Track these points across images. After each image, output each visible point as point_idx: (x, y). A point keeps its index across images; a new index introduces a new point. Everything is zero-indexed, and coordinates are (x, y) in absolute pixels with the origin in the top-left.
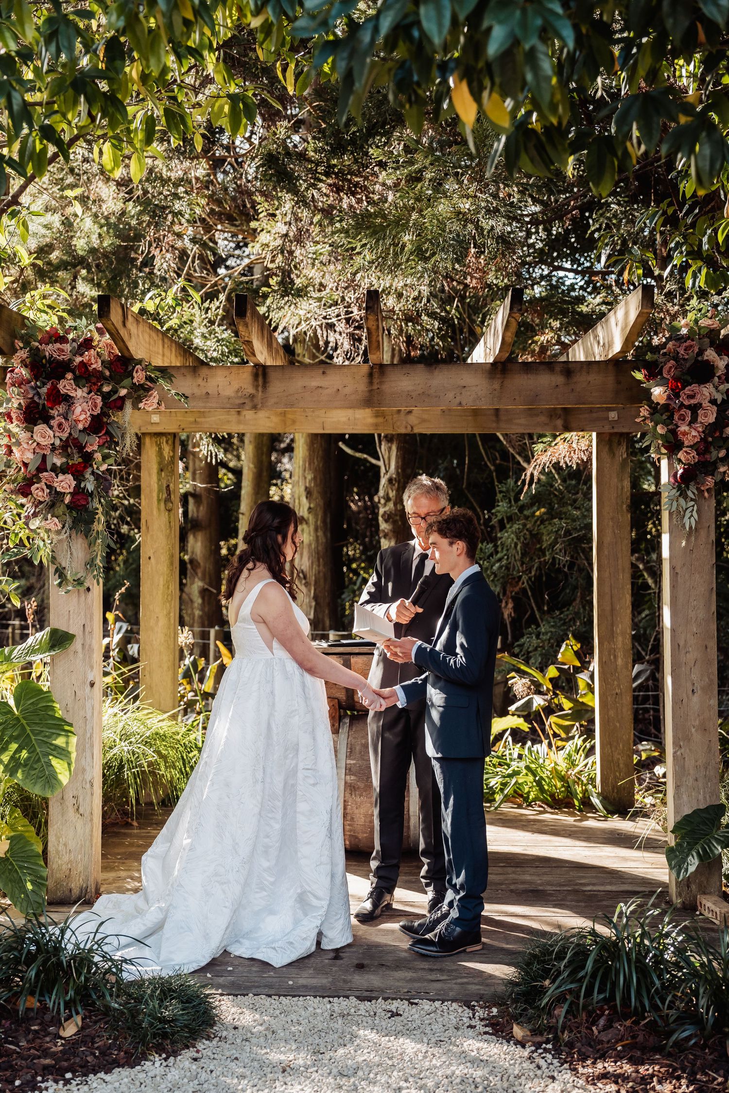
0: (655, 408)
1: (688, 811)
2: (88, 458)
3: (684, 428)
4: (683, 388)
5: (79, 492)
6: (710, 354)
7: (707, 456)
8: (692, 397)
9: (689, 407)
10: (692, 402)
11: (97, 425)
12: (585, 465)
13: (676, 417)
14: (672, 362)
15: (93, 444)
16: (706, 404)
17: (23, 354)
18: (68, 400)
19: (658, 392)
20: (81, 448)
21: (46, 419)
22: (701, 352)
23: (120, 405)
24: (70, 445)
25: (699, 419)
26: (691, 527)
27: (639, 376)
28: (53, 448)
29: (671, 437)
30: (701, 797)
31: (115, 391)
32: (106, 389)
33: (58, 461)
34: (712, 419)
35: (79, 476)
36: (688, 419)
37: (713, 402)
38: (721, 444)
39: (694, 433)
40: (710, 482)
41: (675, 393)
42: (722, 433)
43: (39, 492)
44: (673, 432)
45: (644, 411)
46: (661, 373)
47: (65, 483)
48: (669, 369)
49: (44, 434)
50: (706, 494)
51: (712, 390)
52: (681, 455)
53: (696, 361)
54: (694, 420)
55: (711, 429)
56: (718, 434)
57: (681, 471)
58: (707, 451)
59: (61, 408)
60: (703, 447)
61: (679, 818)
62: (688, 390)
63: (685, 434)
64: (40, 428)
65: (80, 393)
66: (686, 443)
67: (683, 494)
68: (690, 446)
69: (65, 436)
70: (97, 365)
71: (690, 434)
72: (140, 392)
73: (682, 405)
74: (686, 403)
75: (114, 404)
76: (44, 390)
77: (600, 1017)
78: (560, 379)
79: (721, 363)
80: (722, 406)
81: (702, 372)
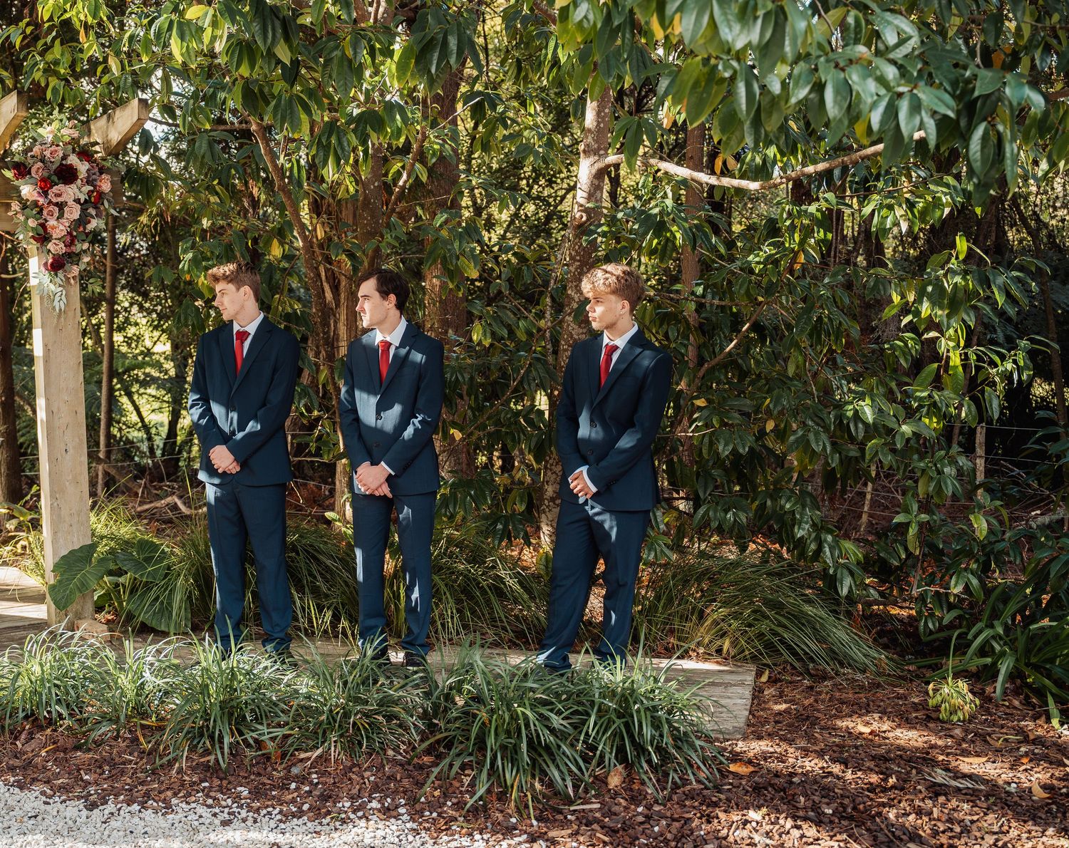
0: (24, 204)
1: (65, 552)
3: (52, 222)
4: (51, 187)
6: (73, 160)
7: (73, 248)
8: (59, 195)
9: (57, 204)
10: (59, 200)
13: (45, 212)
14: (40, 164)
16: (71, 203)
19: (27, 190)
22: (65, 157)
25: (65, 216)
26: (60, 310)
27: (9, 174)
29: (41, 231)
30: (75, 540)
34: (76, 215)
36: (56, 214)
37: (77, 201)
38: (84, 237)
39: (62, 227)
40: (75, 270)
41: (44, 192)
42: (85, 228)
44: (43, 226)
45: (15, 206)
46: (29, 173)
48: (37, 169)
50: (72, 281)
51: (77, 191)
52: (50, 246)
53: (61, 164)
54: (61, 216)
55: (75, 224)
56: (81, 229)
57: (50, 261)
58: (72, 243)
60: (71, 239)
61: (57, 559)
62: (55, 189)
63: (53, 228)
66: (54, 236)
67: (53, 280)
68: (59, 239)
71: (58, 228)
73: (50, 203)
74: (54, 200)
77: (20, 733)
79: (83, 167)
80: (84, 205)
81: (66, 174)
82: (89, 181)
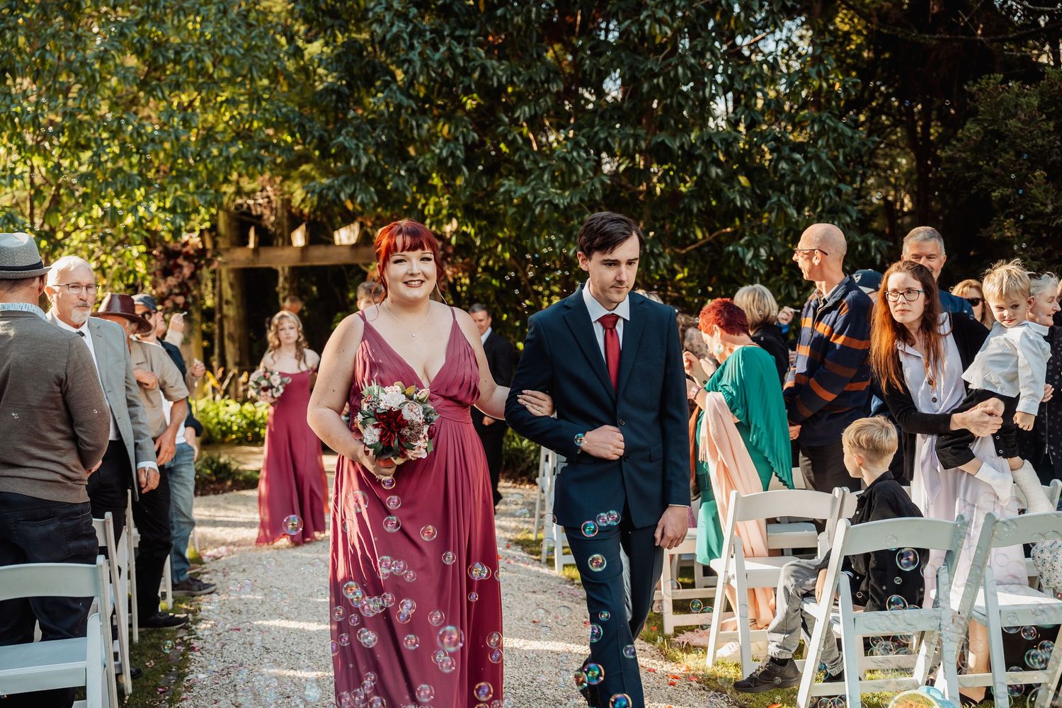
2: (189, 290)
5: (186, 302)
11: (193, 276)
15: (191, 284)
17: (160, 248)
18: (181, 267)
20: (186, 285)
21: (172, 275)
23: (201, 267)
24: (182, 285)
28: (175, 286)
31: (199, 262)
32: (196, 261)
33: (177, 291)
35: (186, 297)
43: (169, 304)
47: (180, 300)
49: (172, 281)
59: (178, 270)
64: (170, 278)
65: (185, 264)
69: (180, 280)
70: (192, 252)
72: (209, 263)
75: (198, 267)
76: (171, 263)
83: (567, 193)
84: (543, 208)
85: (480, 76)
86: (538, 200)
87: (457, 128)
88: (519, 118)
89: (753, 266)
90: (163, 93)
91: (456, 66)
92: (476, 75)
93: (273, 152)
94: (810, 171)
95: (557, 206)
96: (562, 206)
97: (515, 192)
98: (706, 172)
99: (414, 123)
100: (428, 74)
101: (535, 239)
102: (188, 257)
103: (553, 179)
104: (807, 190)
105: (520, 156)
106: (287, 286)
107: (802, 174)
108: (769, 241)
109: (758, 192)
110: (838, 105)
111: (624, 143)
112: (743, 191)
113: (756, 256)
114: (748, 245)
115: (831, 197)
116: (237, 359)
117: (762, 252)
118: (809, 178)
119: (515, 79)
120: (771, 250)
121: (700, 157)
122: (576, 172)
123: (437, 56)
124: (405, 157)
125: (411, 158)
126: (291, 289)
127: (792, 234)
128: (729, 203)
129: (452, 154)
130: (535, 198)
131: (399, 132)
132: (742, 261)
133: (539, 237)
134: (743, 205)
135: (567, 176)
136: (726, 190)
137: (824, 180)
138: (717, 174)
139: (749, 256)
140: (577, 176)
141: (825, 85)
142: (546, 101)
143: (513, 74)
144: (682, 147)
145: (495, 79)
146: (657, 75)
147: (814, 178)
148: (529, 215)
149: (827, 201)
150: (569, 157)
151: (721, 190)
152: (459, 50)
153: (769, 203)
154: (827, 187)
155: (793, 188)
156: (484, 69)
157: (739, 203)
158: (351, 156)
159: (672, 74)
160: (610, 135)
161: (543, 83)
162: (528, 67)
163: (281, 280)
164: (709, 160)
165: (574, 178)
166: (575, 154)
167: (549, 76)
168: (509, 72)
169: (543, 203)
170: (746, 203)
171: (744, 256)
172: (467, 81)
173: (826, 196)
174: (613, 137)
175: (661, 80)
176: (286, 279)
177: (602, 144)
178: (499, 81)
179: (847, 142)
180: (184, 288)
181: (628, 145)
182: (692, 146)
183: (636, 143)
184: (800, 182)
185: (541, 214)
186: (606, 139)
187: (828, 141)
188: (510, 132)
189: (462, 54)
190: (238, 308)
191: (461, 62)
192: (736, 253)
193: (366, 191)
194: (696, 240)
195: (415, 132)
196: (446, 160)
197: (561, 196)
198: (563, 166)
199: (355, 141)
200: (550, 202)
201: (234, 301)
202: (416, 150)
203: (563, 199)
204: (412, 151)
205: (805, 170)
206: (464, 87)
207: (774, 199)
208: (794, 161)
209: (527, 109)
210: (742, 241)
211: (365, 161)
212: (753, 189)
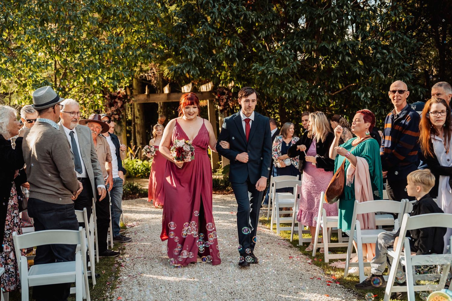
0: (216, 99)
1: (225, 165)
2: (120, 112)
3: (221, 103)
4: (221, 96)
5: (119, 118)
6: (225, 91)
10: (222, 98)
11: (122, 106)
12: (207, 106)
13: (220, 101)
15: (121, 110)
17: (108, 95)
18: (117, 103)
19: (217, 97)
20: (119, 110)
21: (113, 106)
22: (223, 90)
23: (125, 103)
24: (117, 110)
27: (214, 94)
28: (115, 111)
29: (219, 104)
31: (125, 100)
32: (123, 100)
33: (115, 113)
34: (225, 101)
35: (119, 116)
37: (225, 98)
40: (226, 111)
41: (219, 97)
45: (215, 100)
47: (117, 117)
48: (218, 93)
49: (113, 109)
54: (223, 101)
55: (225, 103)
60: (224, 106)
64: (112, 108)
65: (119, 101)
67: (222, 113)
68: (222, 106)
69: (117, 108)
70: (121, 96)
71: (222, 104)
72: (129, 101)
73: (220, 99)
75: (124, 103)
76: (113, 101)
78: (201, 94)
79: (226, 92)
80: (227, 99)
81: (223, 94)
82: (228, 94)
83: (282, 69)
84: (271, 76)
85: (244, 18)
86: (269, 72)
87: (233, 41)
88: (261, 36)
89: (364, 100)
90: (109, 28)
91: (233, 14)
92: (242, 18)
93: (155, 53)
94: (391, 58)
95: (277, 75)
96: (279, 75)
97: (259, 69)
98: (343, 59)
99: (215, 40)
100: (221, 18)
101: (268, 89)
102: (120, 98)
103: (276, 63)
104: (389, 66)
105: (261, 53)
106: (162, 110)
107: (387, 59)
108: (372, 89)
109: (367, 67)
110: (404, 28)
111: (307, 47)
112: (360, 67)
113: (366, 96)
114: (362, 91)
115: (400, 69)
116: (141, 142)
117: (369, 94)
118: (390, 61)
119: (259, 19)
120: (373, 93)
121: (341, 52)
122: (286, 60)
123: (225, 10)
124: (212, 54)
125: (214, 54)
126: (163, 112)
127: (382, 86)
128: (354, 73)
129: (232, 53)
130: (268, 71)
131: (209, 44)
132: (360, 98)
133: (269, 88)
134: (360, 73)
135: (282, 62)
136: (352, 67)
137: (397, 62)
138: (348, 59)
139: (363, 96)
140: (286, 62)
141: (398, 19)
142: (272, 29)
143: (258, 17)
144: (332, 48)
145: (250, 20)
146: (322, 17)
147: (392, 61)
148: (265, 78)
149: (398, 71)
150: (283, 53)
151: (350, 67)
152: (234, 7)
153: (372, 72)
154: (398, 65)
155: (382, 66)
156: (245, 15)
157: (358, 73)
158: (188, 55)
159: (328, 16)
160: (301, 43)
161: (271, 21)
162: (265, 14)
163: (159, 108)
164: (345, 54)
165: (285, 62)
166: (285, 52)
167: (274, 18)
168: (256, 17)
169: (271, 74)
170: (361, 72)
171: (360, 96)
172: (238, 21)
173: (398, 69)
174: (302, 44)
175: (323, 19)
176: (161, 107)
177: (297, 47)
178: (252, 20)
179: (408, 44)
180: (118, 112)
181: (308, 47)
182: (337, 47)
183: (312, 47)
184: (386, 63)
185: (270, 78)
186: (299, 45)
187: (399, 44)
188: (257, 43)
189: (236, 9)
190: (141, 120)
191: (235, 12)
192: (357, 95)
193: (195, 69)
194: (339, 89)
195: (216, 43)
196: (229, 55)
197: (279, 70)
198: (280, 57)
199: (189, 48)
200: (274, 73)
201: (140, 117)
202: (216, 51)
203: (280, 72)
204: (214, 52)
205: (388, 57)
206: (236, 23)
207: (374, 70)
208: (384, 54)
209: (264, 32)
210: (360, 89)
211: (194, 56)
212: (365, 67)
